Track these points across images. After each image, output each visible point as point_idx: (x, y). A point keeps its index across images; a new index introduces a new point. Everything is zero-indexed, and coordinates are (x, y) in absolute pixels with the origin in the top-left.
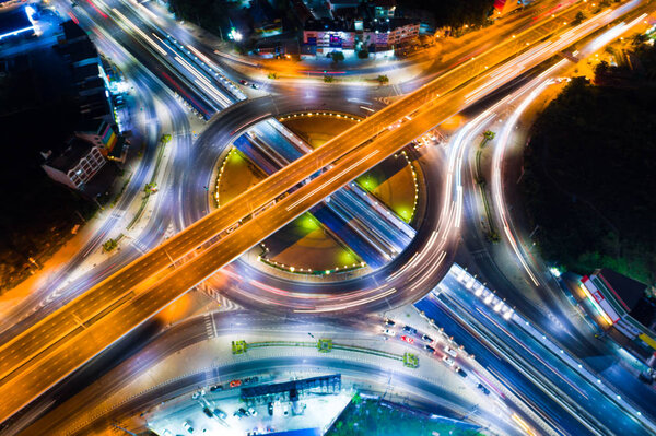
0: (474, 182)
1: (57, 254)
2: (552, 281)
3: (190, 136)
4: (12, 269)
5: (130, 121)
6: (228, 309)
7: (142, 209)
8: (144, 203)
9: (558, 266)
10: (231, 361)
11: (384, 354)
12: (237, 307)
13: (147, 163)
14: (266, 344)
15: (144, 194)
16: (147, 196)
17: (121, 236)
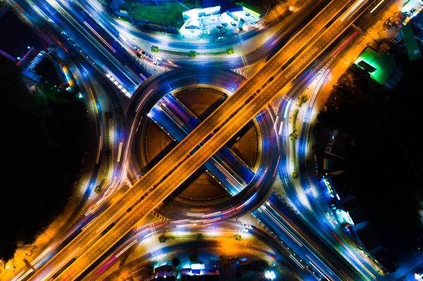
0: (113, 152)
1: (329, 94)
2: (84, 92)
3: (281, 179)
4: (347, 84)
5: (322, 188)
6: (238, 69)
7: (295, 123)
8: (294, 127)
9: (79, 99)
10: (233, 46)
11: (166, 51)
12: (234, 70)
13: (301, 155)
14: (218, 53)
15: (297, 133)
16: (294, 132)
17: (300, 106)
